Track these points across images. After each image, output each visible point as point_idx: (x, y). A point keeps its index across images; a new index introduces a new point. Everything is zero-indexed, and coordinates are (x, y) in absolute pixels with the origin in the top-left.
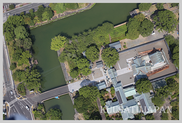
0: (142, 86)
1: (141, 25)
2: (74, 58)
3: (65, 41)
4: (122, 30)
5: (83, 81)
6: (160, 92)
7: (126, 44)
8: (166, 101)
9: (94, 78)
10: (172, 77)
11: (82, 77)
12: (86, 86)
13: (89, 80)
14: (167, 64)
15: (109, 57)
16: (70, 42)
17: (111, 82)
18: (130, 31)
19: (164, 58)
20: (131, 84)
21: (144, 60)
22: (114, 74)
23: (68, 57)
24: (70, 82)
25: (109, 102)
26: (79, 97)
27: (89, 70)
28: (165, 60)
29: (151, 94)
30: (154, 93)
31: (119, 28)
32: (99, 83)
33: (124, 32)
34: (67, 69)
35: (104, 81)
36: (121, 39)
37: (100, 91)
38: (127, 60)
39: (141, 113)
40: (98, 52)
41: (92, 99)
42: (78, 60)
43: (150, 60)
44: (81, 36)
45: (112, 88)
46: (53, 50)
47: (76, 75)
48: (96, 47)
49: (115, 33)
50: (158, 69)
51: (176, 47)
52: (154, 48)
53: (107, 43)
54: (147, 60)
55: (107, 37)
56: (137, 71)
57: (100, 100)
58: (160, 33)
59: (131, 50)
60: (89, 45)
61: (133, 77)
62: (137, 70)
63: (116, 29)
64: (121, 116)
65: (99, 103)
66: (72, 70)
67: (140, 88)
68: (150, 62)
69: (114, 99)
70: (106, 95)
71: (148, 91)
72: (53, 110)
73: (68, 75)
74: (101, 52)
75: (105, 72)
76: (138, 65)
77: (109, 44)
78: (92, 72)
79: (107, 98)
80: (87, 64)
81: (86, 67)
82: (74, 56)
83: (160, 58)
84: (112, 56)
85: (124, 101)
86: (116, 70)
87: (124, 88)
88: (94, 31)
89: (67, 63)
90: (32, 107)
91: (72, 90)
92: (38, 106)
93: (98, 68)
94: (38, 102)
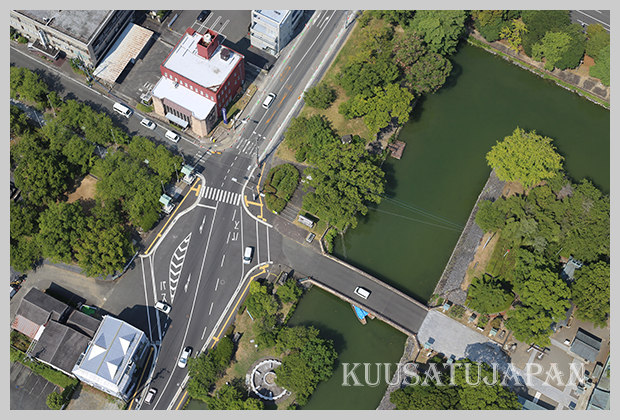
2: (530, 249)
11: (497, 330)
13: (509, 359)
16: (565, 192)
24: (446, 307)
32: (531, 398)
66: (487, 278)
73: (463, 282)
75: (581, 384)
82: (538, 243)
90: (263, 268)
91: (430, 338)
92: (285, 281)
93: (570, 352)
94: (293, 271)
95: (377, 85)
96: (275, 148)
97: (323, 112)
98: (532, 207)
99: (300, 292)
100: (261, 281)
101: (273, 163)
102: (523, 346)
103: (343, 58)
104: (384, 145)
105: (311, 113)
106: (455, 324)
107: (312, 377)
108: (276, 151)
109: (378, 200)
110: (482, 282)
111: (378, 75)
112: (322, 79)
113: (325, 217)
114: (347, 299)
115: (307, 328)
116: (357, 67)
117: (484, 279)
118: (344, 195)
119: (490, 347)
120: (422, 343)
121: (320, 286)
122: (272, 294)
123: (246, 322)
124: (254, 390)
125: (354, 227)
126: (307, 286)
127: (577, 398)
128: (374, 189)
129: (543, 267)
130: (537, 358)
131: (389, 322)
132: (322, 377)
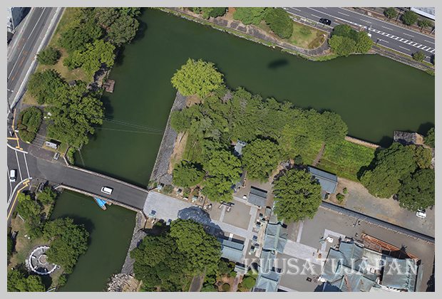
1: (413, 174)
4: (358, 157)
7: (347, 195)
11: (197, 197)
16: (227, 97)
17: (258, 255)
18: (381, 170)
22: (279, 241)
23: (201, 126)
24: (160, 188)
26: (164, 237)
31: (355, 147)
33: (361, 164)
34: (175, 151)
36: (343, 176)
37: (222, 259)
38: (327, 232)
46: (175, 85)
49: (339, 151)
52: (403, 248)
53: (306, 162)
55: (314, 148)
56: (336, 275)
61: (315, 281)
63: (348, 143)
65: (197, 287)
70: (225, 280)
72: (74, 224)
74: (278, 171)
75: (259, 223)
77: (310, 166)
81: (228, 179)
84: (305, 197)
89: (185, 138)
90: (26, 183)
91: (153, 211)
92: (43, 189)
93: (248, 204)
94: (48, 181)
95: (88, 42)
96: (21, 97)
97: (52, 67)
98: (208, 111)
99: (55, 195)
100: (26, 192)
101: (21, 108)
102: (216, 205)
103: (61, 28)
104: (100, 84)
105: (43, 68)
106: (168, 198)
107: (73, 252)
108: (22, 99)
109: (101, 122)
110: (181, 166)
111: (87, 35)
112: (48, 44)
113: (65, 140)
114: (90, 195)
115: (64, 219)
116: (71, 32)
117: (182, 164)
118: (75, 122)
119: (194, 210)
120: (147, 215)
121: (69, 188)
122: (34, 200)
123: (19, 223)
124: (33, 269)
125: (87, 143)
126: (60, 190)
127: (257, 232)
128: (96, 114)
129: (220, 149)
130: (226, 211)
131: (122, 205)
132: (81, 252)
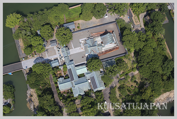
0: (93, 64)
1: (94, 7)
2: (28, 36)
3: (20, 19)
4: (76, 12)
5: (37, 59)
6: (109, 70)
7: (80, 25)
8: (114, 80)
9: (47, 56)
10: (121, 57)
11: (36, 55)
12: (39, 63)
13: (43, 58)
14: (117, 46)
15: (62, 36)
16: (25, 20)
17: (64, 60)
18: (84, 13)
19: (115, 40)
20: (83, 63)
21: (97, 41)
22: (67, 52)
23: (23, 34)
24: (23, 59)
25: (61, 79)
26: (32, 73)
27: (42, 48)
28: (115, 42)
29: (101, 73)
30: (104, 72)
31: (74, 9)
32: (52, 61)
33: (79, 13)
34: (21, 46)
35: (57, 59)
36: (76, 20)
37: (53, 68)
38: (80, 40)
39: (91, 90)
40: (52, 31)
41: (44, 75)
42: (33, 37)
43: (102, 41)
44: (36, 15)
45: (65, 65)
46: (8, 27)
47: (30, 52)
48: (51, 26)
49: (70, 14)
50: (109, 50)
51: (126, 30)
52: (106, 30)
53: (62, 23)
54: (99, 41)
55: (62, 18)
56: (89, 51)
57: (52, 77)
58: (112, 16)
59: (84, 31)
60: (44, 24)
61: (85, 56)
62: (89, 49)
63: (71, 10)
64: (73, 93)
65: (52, 80)
66: (26, 47)
67: (90, 67)
68: (102, 43)
69: (66, 76)
70: (59, 72)
71: (98, 69)
72: (6, 85)
73: (22, 52)
74: (55, 31)
75: (59, 50)
76: (90, 45)
77: (64, 24)
78: (46, 50)
79: (59, 75)
80: (41, 42)
81: (40, 44)
82: (29, 33)
83: (111, 39)
84: (66, 35)
85: (76, 78)
86: (69, 50)
87: (76, 66)
88: (49, 11)
89: (21, 40)
93: (52, 47)
98: (22, 28)
106: (28, 60)
120: (25, 69)
127: (60, 53)
130: (47, 53)
131: (16, 71)
132: (13, 91)
